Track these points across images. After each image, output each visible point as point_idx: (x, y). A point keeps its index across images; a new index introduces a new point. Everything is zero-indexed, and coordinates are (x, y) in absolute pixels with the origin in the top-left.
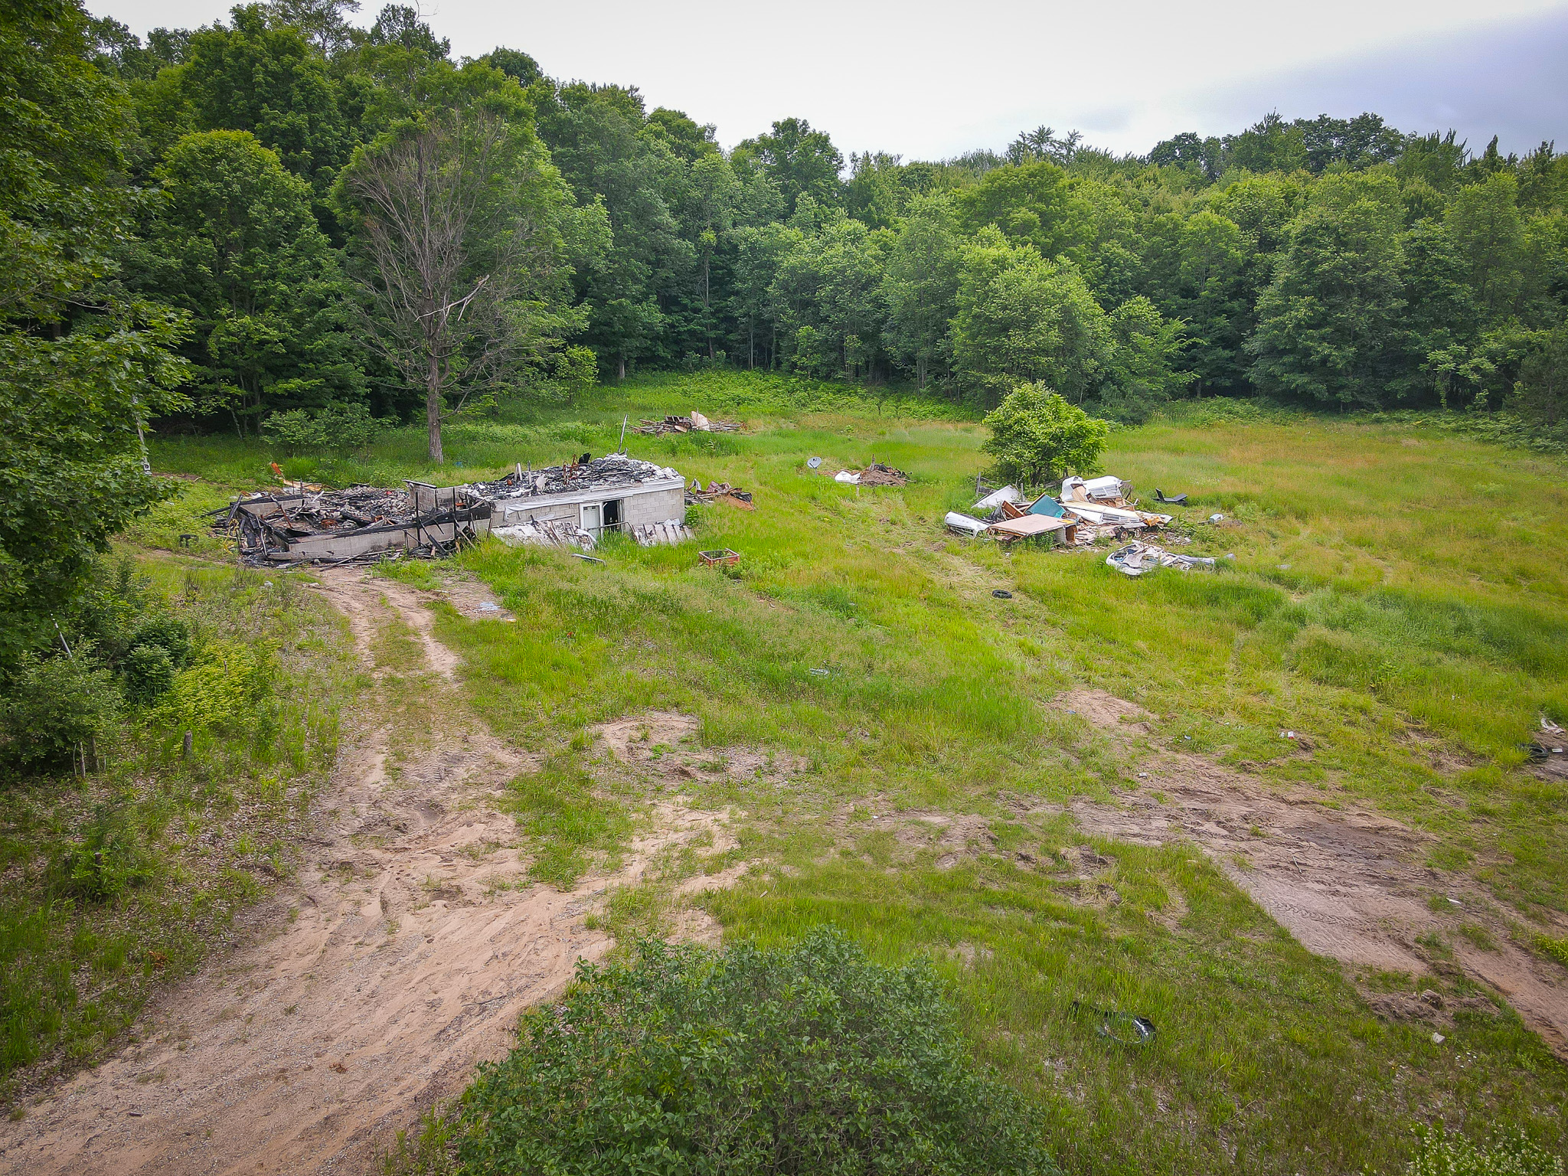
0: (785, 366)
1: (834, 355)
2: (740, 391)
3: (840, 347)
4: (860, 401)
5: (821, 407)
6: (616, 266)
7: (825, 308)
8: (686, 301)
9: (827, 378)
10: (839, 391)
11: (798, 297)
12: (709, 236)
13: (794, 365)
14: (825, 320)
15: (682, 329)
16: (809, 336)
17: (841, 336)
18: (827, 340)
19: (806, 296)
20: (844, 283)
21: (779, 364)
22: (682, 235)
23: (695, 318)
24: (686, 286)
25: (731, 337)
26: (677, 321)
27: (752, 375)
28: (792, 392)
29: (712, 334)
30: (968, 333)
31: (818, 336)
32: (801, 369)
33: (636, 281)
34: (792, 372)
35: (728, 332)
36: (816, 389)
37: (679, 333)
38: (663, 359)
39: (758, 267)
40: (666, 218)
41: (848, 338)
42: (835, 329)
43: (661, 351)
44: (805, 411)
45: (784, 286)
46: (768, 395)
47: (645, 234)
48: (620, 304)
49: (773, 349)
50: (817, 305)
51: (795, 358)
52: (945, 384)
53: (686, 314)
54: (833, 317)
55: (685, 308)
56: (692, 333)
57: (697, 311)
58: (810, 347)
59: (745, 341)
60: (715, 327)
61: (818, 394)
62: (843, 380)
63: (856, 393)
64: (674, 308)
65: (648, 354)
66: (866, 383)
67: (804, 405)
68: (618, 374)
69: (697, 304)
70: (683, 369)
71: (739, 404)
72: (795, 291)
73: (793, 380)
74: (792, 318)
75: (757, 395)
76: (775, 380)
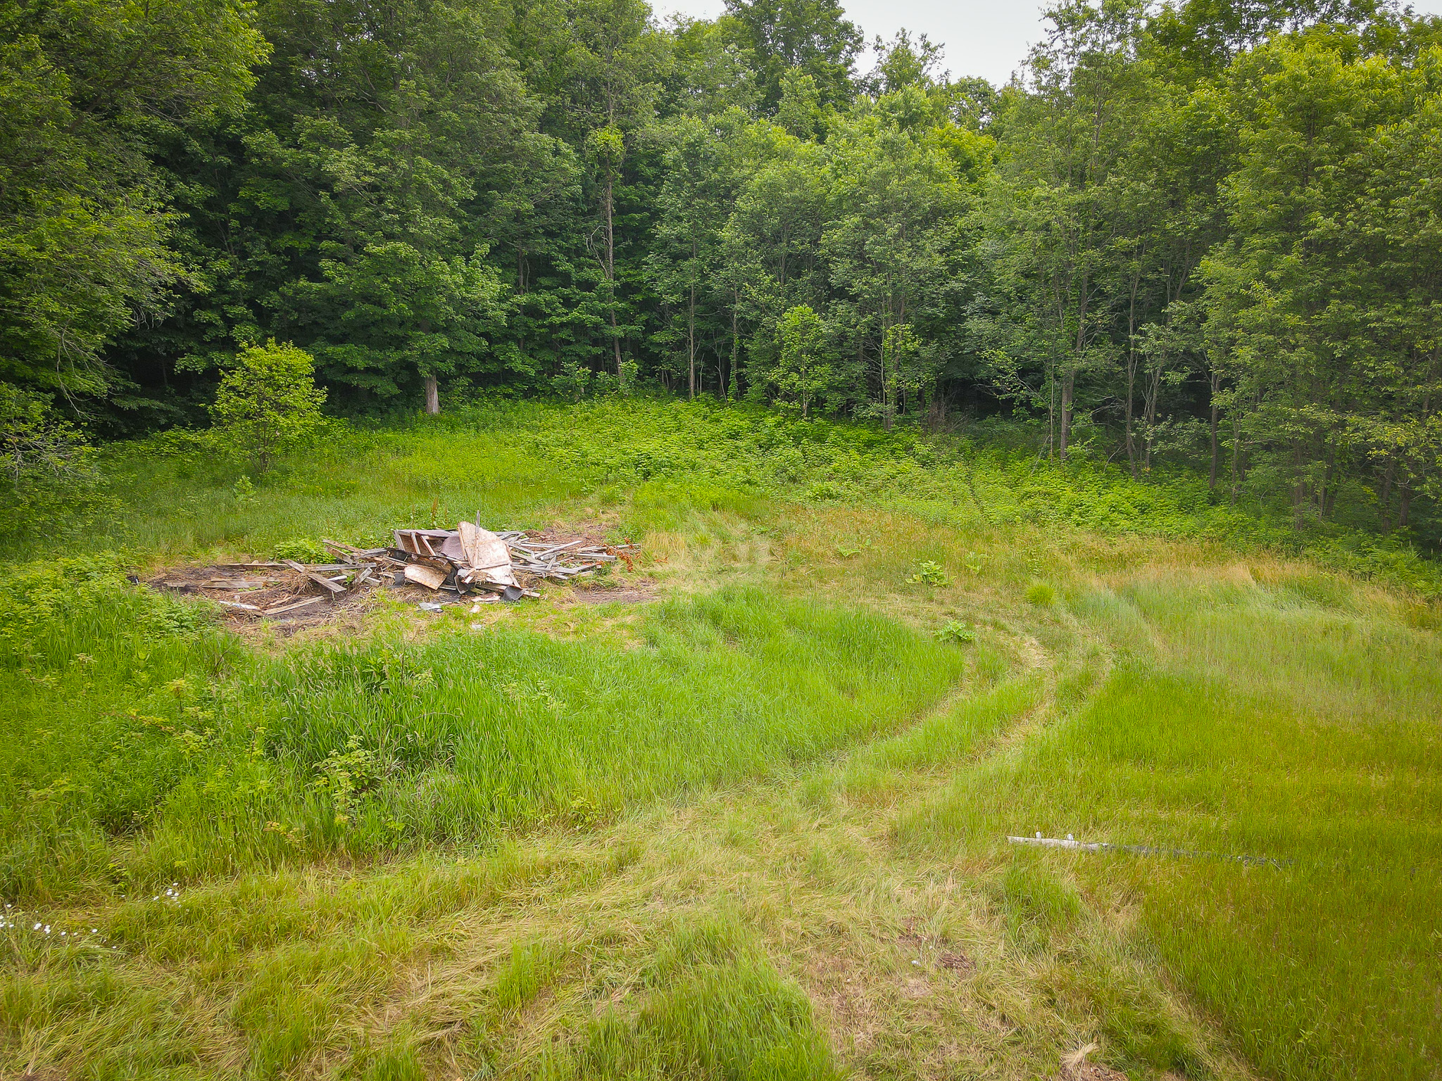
0: (755, 391)
1: (859, 368)
2: (652, 446)
3: (871, 350)
4: (917, 471)
5: (833, 486)
6: (383, 169)
7: (840, 271)
8: (567, 267)
9: (844, 413)
10: (870, 444)
11: (782, 249)
12: (609, 137)
13: (773, 390)
14: (841, 293)
15: (557, 320)
16: (806, 327)
17: (874, 328)
18: (843, 337)
19: (800, 246)
20: (883, 211)
21: (743, 386)
22: (546, 123)
23: (584, 298)
24: (567, 239)
25: (658, 337)
26: (548, 304)
27: (690, 411)
28: (767, 446)
29: (617, 331)
30: (1288, 295)
31: (826, 327)
32: (788, 397)
33: (431, 206)
34: (768, 404)
35: (650, 328)
36: (820, 439)
37: (553, 328)
38: (521, 376)
39: (703, 192)
40: (509, 81)
41: (889, 332)
42: (862, 312)
43: (518, 361)
44: (799, 495)
45: (754, 224)
46: (714, 453)
47: (454, 108)
48: (394, 252)
49: (733, 358)
50: (822, 266)
51: (773, 375)
52: (1158, 437)
53: (567, 291)
54: (857, 286)
55: (565, 279)
56: (578, 328)
57: (588, 285)
58: (810, 351)
59: (681, 345)
60: (625, 318)
61: (826, 452)
62: (878, 421)
63: (909, 449)
64: (545, 281)
65: (492, 367)
66: (929, 426)
67: (793, 479)
68: (425, 405)
69: (589, 274)
70: (561, 397)
71: (647, 475)
72: (777, 238)
73: (770, 421)
74: (769, 290)
75: (691, 454)
76: (733, 418)
